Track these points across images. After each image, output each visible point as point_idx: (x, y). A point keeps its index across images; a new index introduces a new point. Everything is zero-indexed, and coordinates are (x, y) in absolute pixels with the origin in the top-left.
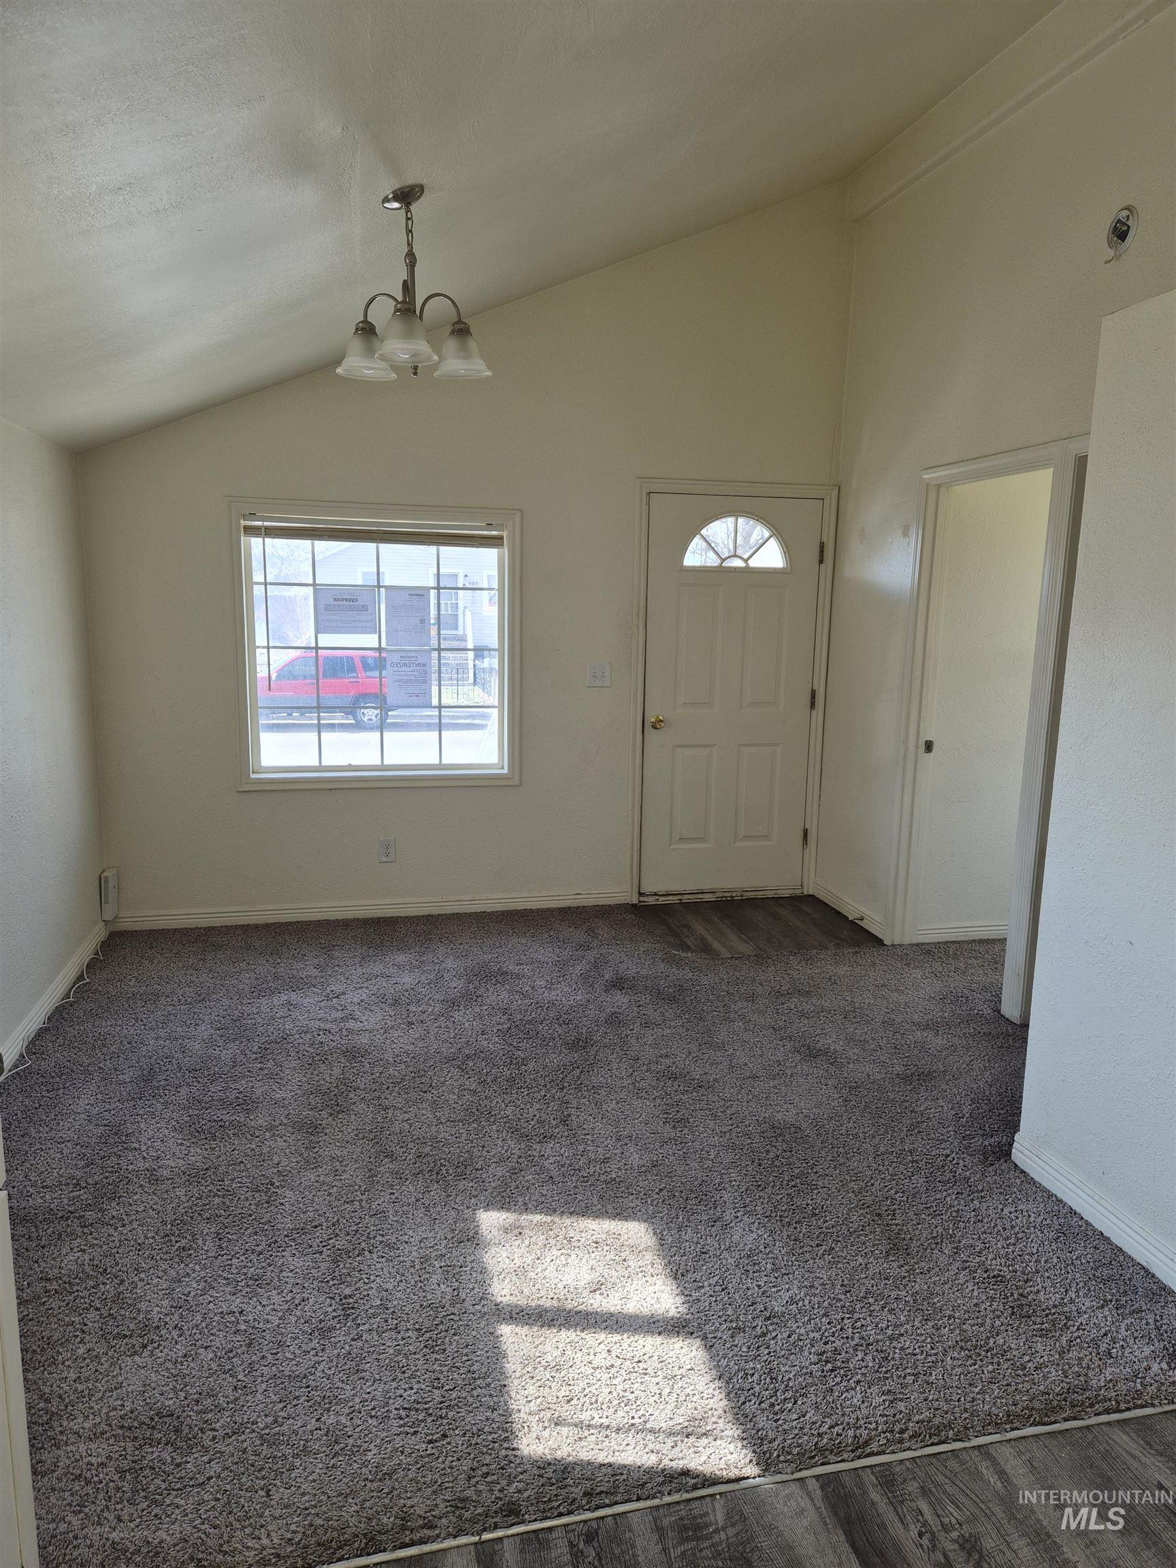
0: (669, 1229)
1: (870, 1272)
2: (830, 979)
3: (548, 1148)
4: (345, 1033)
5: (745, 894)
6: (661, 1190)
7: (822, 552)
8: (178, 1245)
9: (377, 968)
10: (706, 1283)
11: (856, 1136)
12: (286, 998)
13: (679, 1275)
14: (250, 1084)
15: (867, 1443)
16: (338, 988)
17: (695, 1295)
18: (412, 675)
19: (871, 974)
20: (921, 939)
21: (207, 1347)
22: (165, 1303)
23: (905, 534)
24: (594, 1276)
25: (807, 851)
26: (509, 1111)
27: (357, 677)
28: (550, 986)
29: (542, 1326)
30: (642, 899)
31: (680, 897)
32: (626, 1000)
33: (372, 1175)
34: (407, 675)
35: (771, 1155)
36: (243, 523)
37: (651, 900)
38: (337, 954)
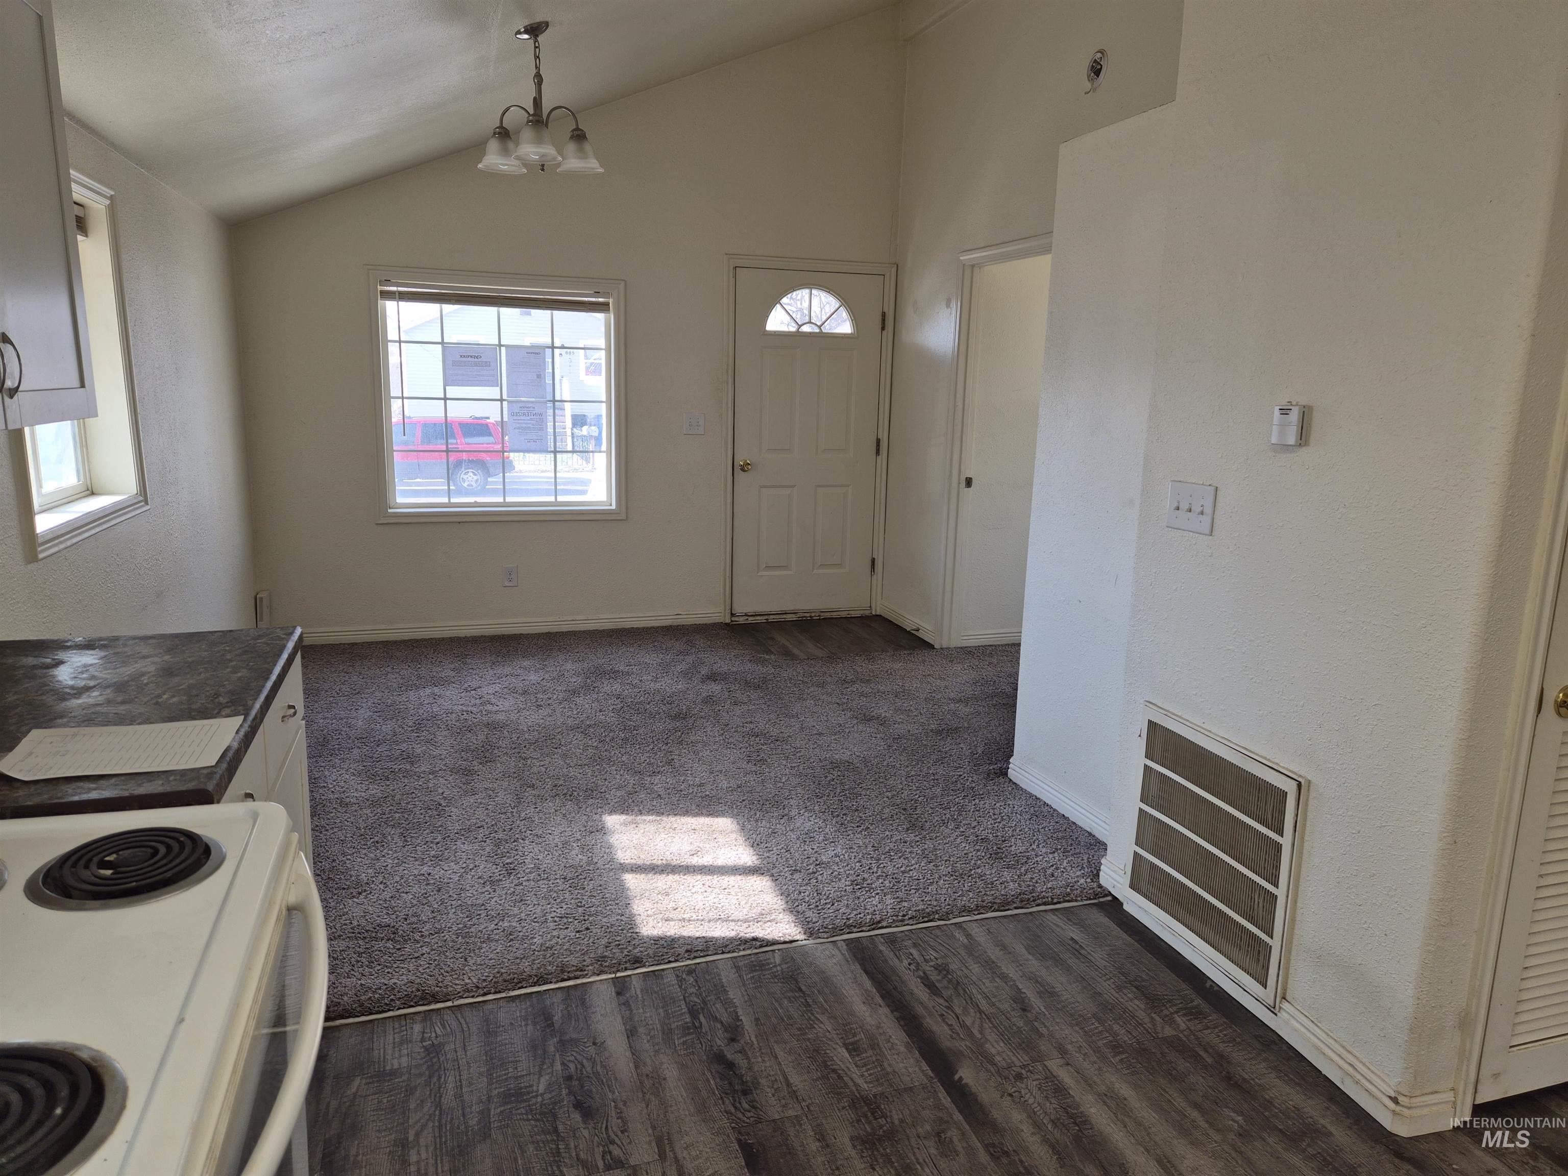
0: (749, 821)
1: (894, 840)
2: (887, 671)
3: (656, 779)
4: (484, 713)
5: (822, 614)
6: (743, 800)
7: (884, 320)
8: (372, 840)
9: (507, 670)
10: (775, 849)
11: (894, 766)
12: (430, 691)
13: (755, 845)
14: (411, 746)
15: (879, 922)
16: (474, 684)
17: (766, 855)
18: (529, 423)
19: (921, 667)
20: (965, 644)
21: (407, 893)
22: (370, 871)
23: (948, 306)
24: (692, 847)
25: (875, 577)
26: (624, 758)
27: (457, 444)
28: (656, 679)
29: (655, 874)
30: (733, 619)
31: (766, 617)
32: (718, 688)
33: (519, 799)
34: (526, 424)
35: (829, 779)
36: (380, 288)
37: (742, 620)
38: (469, 661)
